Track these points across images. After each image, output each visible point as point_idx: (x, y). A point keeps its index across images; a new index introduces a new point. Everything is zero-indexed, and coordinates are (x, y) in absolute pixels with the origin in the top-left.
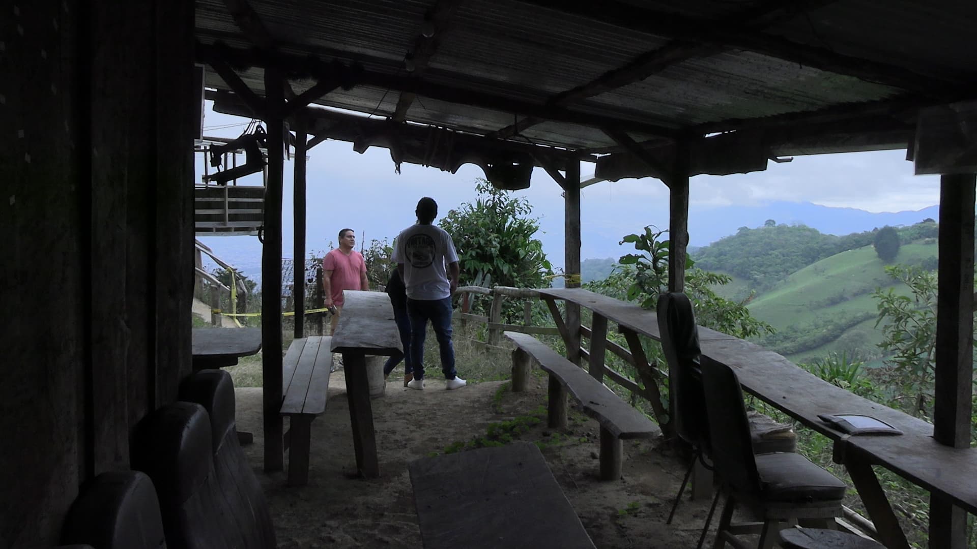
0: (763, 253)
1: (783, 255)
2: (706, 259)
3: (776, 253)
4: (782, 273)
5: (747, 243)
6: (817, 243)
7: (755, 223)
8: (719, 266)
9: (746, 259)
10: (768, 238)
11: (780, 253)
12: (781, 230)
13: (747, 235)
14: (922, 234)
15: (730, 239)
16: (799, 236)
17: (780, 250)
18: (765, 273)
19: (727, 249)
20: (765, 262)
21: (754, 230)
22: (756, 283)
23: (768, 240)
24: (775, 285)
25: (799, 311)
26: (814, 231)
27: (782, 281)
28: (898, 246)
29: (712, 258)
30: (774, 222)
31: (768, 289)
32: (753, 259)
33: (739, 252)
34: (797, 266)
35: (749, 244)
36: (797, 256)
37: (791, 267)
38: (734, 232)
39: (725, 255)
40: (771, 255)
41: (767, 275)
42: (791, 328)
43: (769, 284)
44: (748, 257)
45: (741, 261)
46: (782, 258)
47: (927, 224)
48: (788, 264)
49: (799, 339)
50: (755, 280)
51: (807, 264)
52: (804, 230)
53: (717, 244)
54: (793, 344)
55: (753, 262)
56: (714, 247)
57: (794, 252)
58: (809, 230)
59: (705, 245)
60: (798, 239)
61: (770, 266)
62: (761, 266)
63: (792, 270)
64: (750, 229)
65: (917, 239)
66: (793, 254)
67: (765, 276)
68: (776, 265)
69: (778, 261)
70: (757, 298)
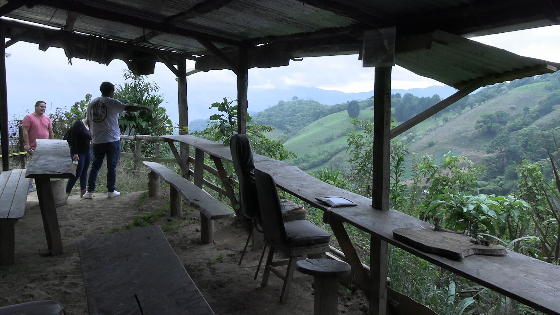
0: (292, 115)
1: (302, 116)
2: (262, 119)
3: (299, 115)
4: (301, 126)
5: (283, 109)
6: (319, 109)
7: (287, 99)
8: (268, 122)
9: (283, 118)
10: (294, 106)
11: (300, 115)
12: (301, 102)
13: (283, 105)
15: (273, 108)
16: (310, 106)
17: (301, 113)
18: (293, 126)
19: (273, 113)
20: (293, 120)
21: (286, 102)
22: (288, 131)
23: (295, 108)
24: (298, 132)
25: (310, 146)
26: (317, 103)
27: (302, 130)
28: (359, 111)
29: (265, 118)
30: (297, 98)
31: (294, 135)
32: (287, 118)
33: (279, 114)
34: (309, 122)
35: (284, 110)
36: (309, 116)
37: (306, 122)
38: (276, 103)
39: (272, 117)
40: (296, 116)
41: (294, 127)
42: (306, 155)
43: (295, 132)
44: (283, 117)
45: (280, 119)
46: (302, 117)
48: (305, 121)
49: (311, 161)
50: (288, 130)
51: (314, 120)
52: (312, 102)
53: (267, 110)
54: (308, 164)
55: (286, 120)
56: (265, 112)
57: (307, 114)
58: (315, 102)
59: (261, 111)
60: (309, 107)
61: (296, 122)
62: (291, 122)
63: (306, 124)
64: (284, 102)
65: (368, 107)
66: (307, 115)
67: (293, 128)
68: (299, 121)
69: (300, 119)
70: (289, 140)
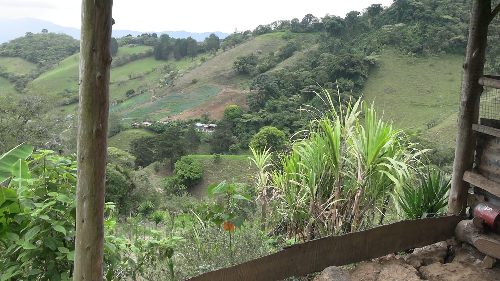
0: (44, 48)
1: (55, 50)
2: (8, 50)
3: (52, 48)
4: (56, 60)
5: (33, 42)
6: (74, 44)
7: (37, 30)
8: (16, 55)
9: (34, 51)
10: (46, 39)
11: (54, 48)
12: (52, 36)
13: (32, 37)
14: (127, 42)
15: (21, 39)
16: (63, 40)
17: (54, 47)
18: (46, 59)
19: (21, 44)
20: (45, 53)
21: (36, 34)
22: (42, 65)
23: (46, 41)
24: (53, 67)
25: (69, 81)
26: (71, 38)
27: (57, 64)
28: (117, 48)
29: (12, 50)
30: (47, 31)
31: (49, 69)
32: (38, 51)
33: (29, 47)
34: (64, 56)
35: (34, 42)
36: (64, 50)
37: (61, 57)
38: (24, 35)
39: (20, 49)
40: (48, 49)
41: (47, 60)
42: (66, 90)
43: (49, 66)
44: (34, 50)
45: (31, 52)
46: (55, 51)
47: (129, 37)
48: (59, 55)
49: (72, 96)
50: (41, 63)
51: (69, 55)
52: (65, 36)
53: (13, 41)
54: (69, 99)
55: (38, 53)
56: (11, 43)
57: (61, 48)
58: (68, 36)
59: (6, 42)
60: (62, 41)
61: (49, 55)
62: (43, 55)
63: (61, 58)
64: (33, 34)
65: (125, 44)
66: (61, 49)
67: (46, 61)
68: (52, 55)
69: (53, 53)
70: (43, 74)
